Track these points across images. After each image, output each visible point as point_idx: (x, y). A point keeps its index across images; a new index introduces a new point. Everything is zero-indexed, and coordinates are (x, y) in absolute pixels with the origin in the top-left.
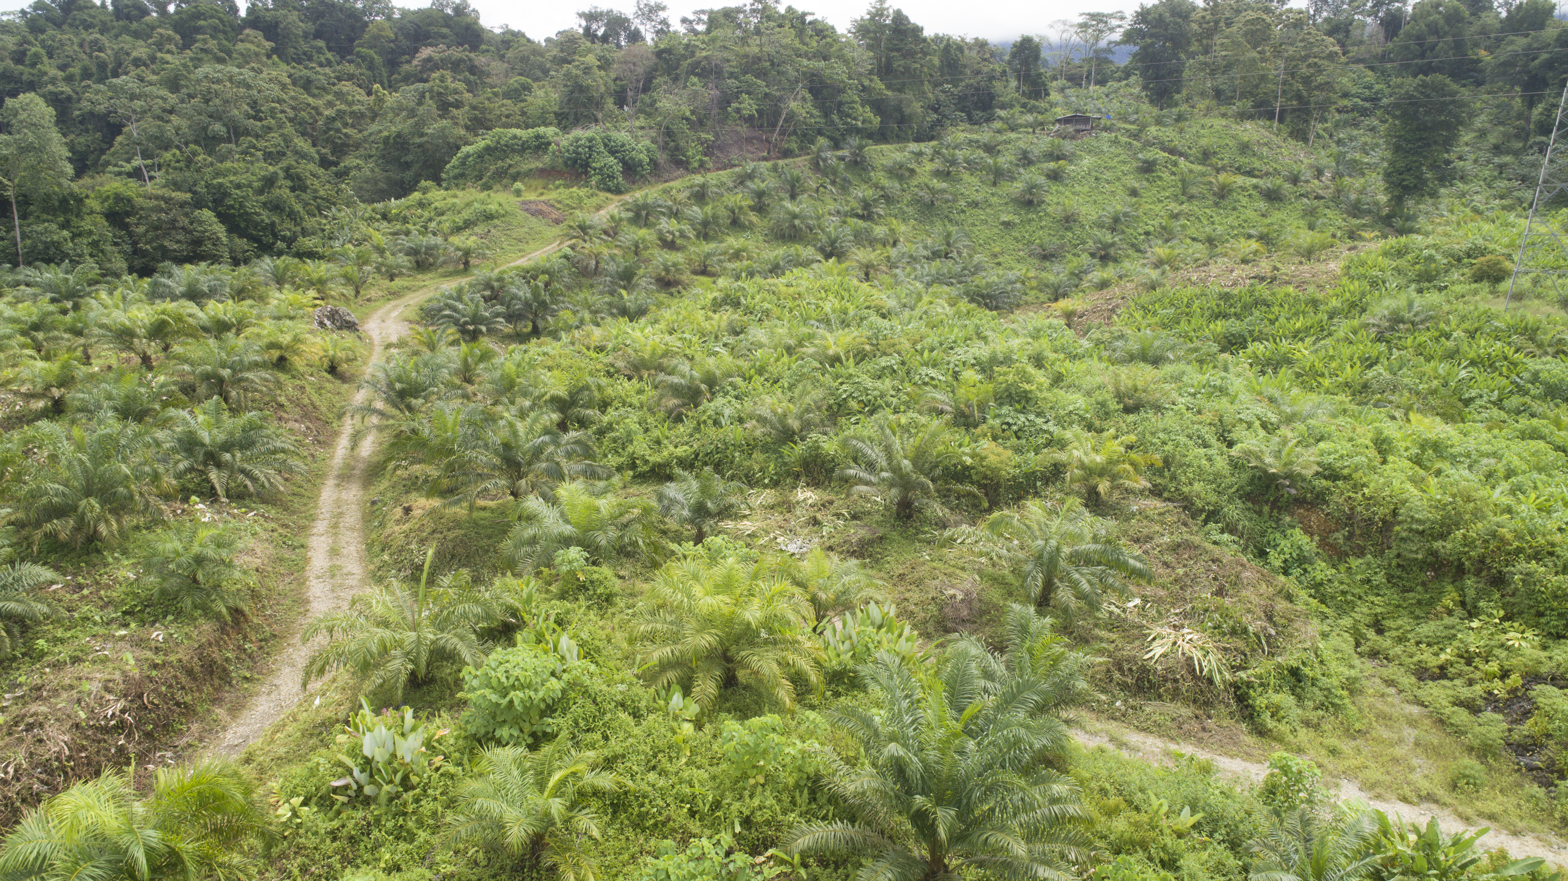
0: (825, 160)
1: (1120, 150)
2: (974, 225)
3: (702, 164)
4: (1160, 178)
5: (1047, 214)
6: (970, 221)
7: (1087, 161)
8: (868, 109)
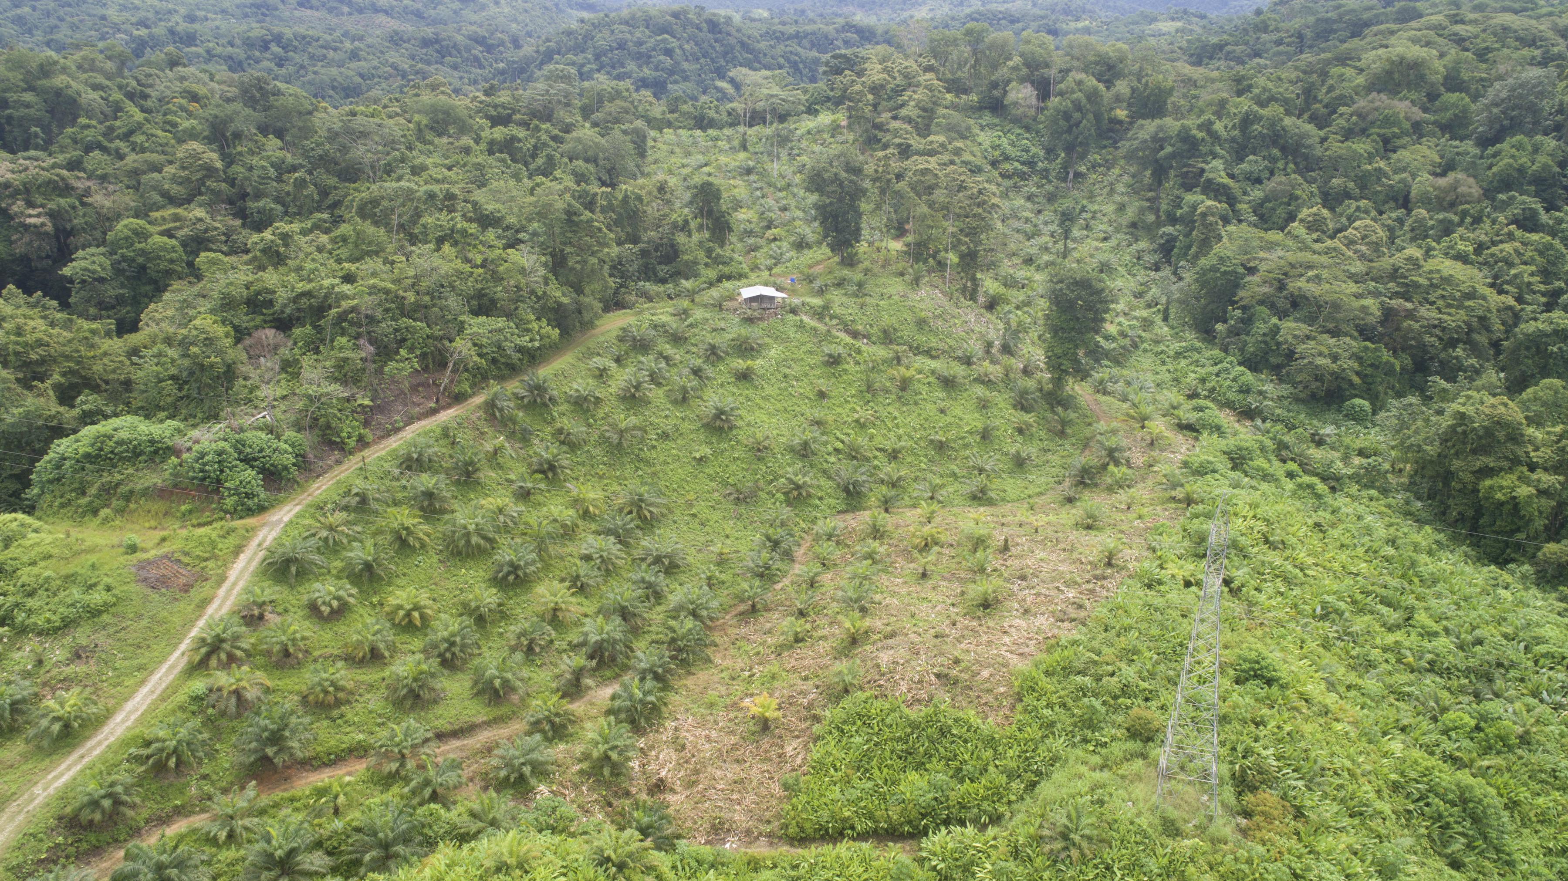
0: (501, 410)
1: (805, 338)
2: (666, 463)
3: (361, 439)
4: (845, 370)
5: (738, 442)
6: (662, 459)
7: (775, 352)
8: (544, 322)
